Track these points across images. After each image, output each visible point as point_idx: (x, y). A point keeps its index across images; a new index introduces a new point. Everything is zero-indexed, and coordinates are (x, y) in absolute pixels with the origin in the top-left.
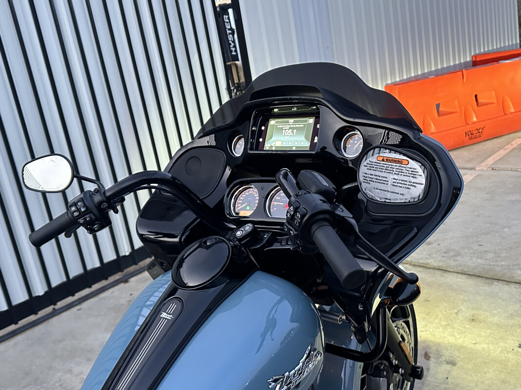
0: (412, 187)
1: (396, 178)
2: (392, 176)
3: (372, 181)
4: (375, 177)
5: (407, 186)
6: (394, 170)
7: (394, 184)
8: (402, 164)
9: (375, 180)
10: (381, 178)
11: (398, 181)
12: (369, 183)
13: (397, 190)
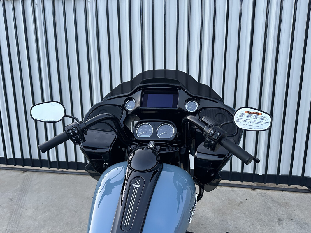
0: (263, 124)
1: (255, 120)
2: (253, 119)
3: (242, 121)
4: (244, 120)
5: (261, 123)
6: (254, 117)
7: (254, 122)
8: (258, 114)
9: (244, 121)
10: (247, 120)
11: (256, 121)
12: (240, 122)
13: (256, 125)
